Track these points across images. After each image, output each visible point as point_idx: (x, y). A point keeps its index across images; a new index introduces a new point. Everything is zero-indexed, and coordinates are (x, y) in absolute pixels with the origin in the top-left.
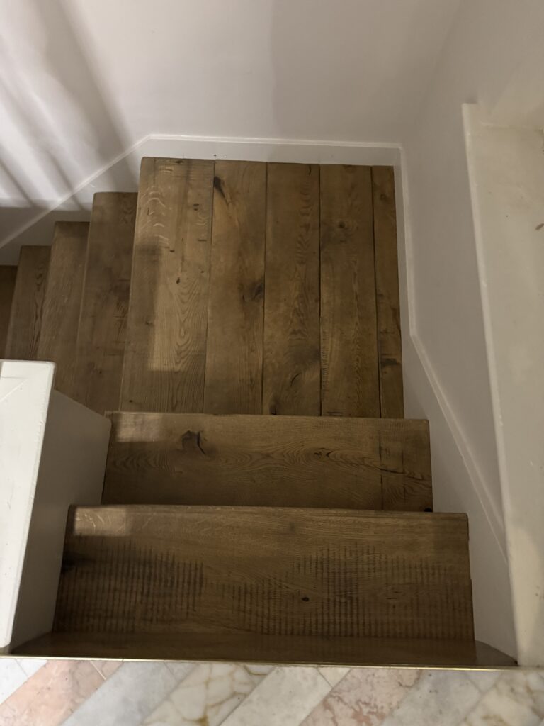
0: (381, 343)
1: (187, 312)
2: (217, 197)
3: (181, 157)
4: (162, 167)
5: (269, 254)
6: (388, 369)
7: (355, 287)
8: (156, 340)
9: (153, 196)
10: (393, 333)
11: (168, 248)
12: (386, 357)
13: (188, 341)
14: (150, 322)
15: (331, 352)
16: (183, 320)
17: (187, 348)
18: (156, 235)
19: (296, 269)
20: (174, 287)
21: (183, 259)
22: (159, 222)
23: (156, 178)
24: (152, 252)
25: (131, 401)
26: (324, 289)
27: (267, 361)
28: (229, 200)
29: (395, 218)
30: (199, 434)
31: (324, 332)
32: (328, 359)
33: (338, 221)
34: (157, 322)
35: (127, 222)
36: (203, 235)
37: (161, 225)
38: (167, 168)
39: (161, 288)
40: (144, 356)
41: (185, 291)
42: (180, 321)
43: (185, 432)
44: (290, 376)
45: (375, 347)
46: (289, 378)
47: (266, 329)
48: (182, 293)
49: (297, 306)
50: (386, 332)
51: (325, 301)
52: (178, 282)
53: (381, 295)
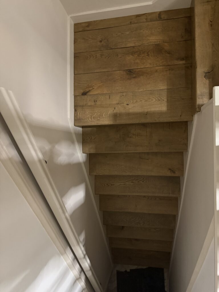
0: (151, 21)
1: (141, 99)
2: (91, 93)
3: (74, 109)
4: (78, 117)
5: (114, 69)
6: (162, 16)
7: (128, 33)
8: (154, 110)
9: (91, 119)
10: (147, 16)
11: (113, 110)
12: (157, 18)
13: (153, 97)
14: (146, 113)
15: (156, 40)
16: (145, 101)
17: (156, 97)
18: (108, 116)
19: (121, 57)
20: (130, 106)
21: (118, 104)
22: (103, 115)
23: (83, 119)
24: (115, 116)
25: (181, 116)
26: (129, 45)
27: (161, 65)
28: (91, 88)
29: (97, 21)
30: (205, 73)
31: (147, 43)
32: (159, 40)
33: (99, 43)
34: (146, 111)
35: (95, 138)
36: (107, 97)
37: (104, 114)
38: (79, 115)
39: (131, 111)
40: (161, 114)
41: (132, 101)
42: (145, 102)
43: (204, 79)
44: (167, 55)
45: (153, 22)
46: (168, 55)
47: (147, 67)
48: (133, 102)
49: (136, 55)
50: (146, 19)
51: (134, 44)
52: (128, 105)
53: (131, 22)
